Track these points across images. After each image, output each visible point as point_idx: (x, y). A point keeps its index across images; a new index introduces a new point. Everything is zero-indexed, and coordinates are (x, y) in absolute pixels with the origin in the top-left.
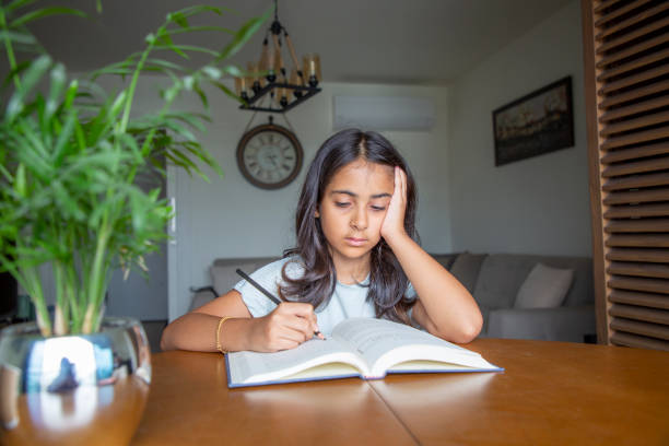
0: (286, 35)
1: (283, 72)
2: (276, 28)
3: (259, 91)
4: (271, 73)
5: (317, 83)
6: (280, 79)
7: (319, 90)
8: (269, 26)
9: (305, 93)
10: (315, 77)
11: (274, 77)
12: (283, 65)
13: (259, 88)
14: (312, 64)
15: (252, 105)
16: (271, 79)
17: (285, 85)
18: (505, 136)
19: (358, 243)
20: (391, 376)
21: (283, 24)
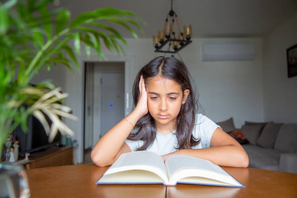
0: (176, 16)
1: (174, 33)
2: (172, 13)
3: (163, 43)
4: (168, 34)
5: (190, 38)
6: (172, 37)
7: (191, 42)
8: (168, 12)
9: (185, 43)
10: (189, 35)
11: (169, 36)
12: (174, 31)
13: (163, 42)
14: (188, 29)
15: (160, 50)
16: (168, 37)
17: (174, 40)
18: (293, 61)
19: (165, 117)
20: (179, 185)
21: (175, 11)
